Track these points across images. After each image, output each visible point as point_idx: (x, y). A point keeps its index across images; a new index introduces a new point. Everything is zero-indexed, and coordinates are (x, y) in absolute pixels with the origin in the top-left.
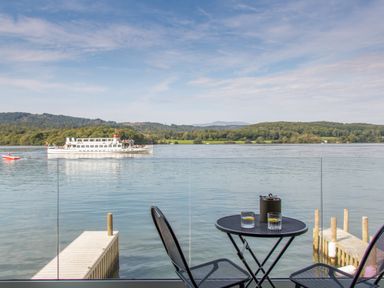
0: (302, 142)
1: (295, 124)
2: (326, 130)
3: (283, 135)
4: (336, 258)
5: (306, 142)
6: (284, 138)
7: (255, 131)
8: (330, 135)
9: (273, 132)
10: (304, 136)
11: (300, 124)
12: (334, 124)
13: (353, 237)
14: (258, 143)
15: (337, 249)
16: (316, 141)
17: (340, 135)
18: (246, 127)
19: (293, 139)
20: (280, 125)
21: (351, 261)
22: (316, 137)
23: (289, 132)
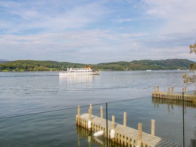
0: (40, 70)
1: (36, 62)
2: (51, 65)
3: (30, 67)
4: (92, 128)
5: (42, 71)
6: (31, 69)
7: (14, 65)
8: (53, 67)
9: (24, 65)
10: (41, 67)
11: (38, 61)
12: (54, 62)
13: (96, 117)
14: (16, 71)
15: (92, 124)
16: (47, 70)
17: (58, 67)
18: (8, 62)
19: (35, 69)
20: (28, 62)
21: (100, 128)
22: (47, 68)
23: (33, 65)
